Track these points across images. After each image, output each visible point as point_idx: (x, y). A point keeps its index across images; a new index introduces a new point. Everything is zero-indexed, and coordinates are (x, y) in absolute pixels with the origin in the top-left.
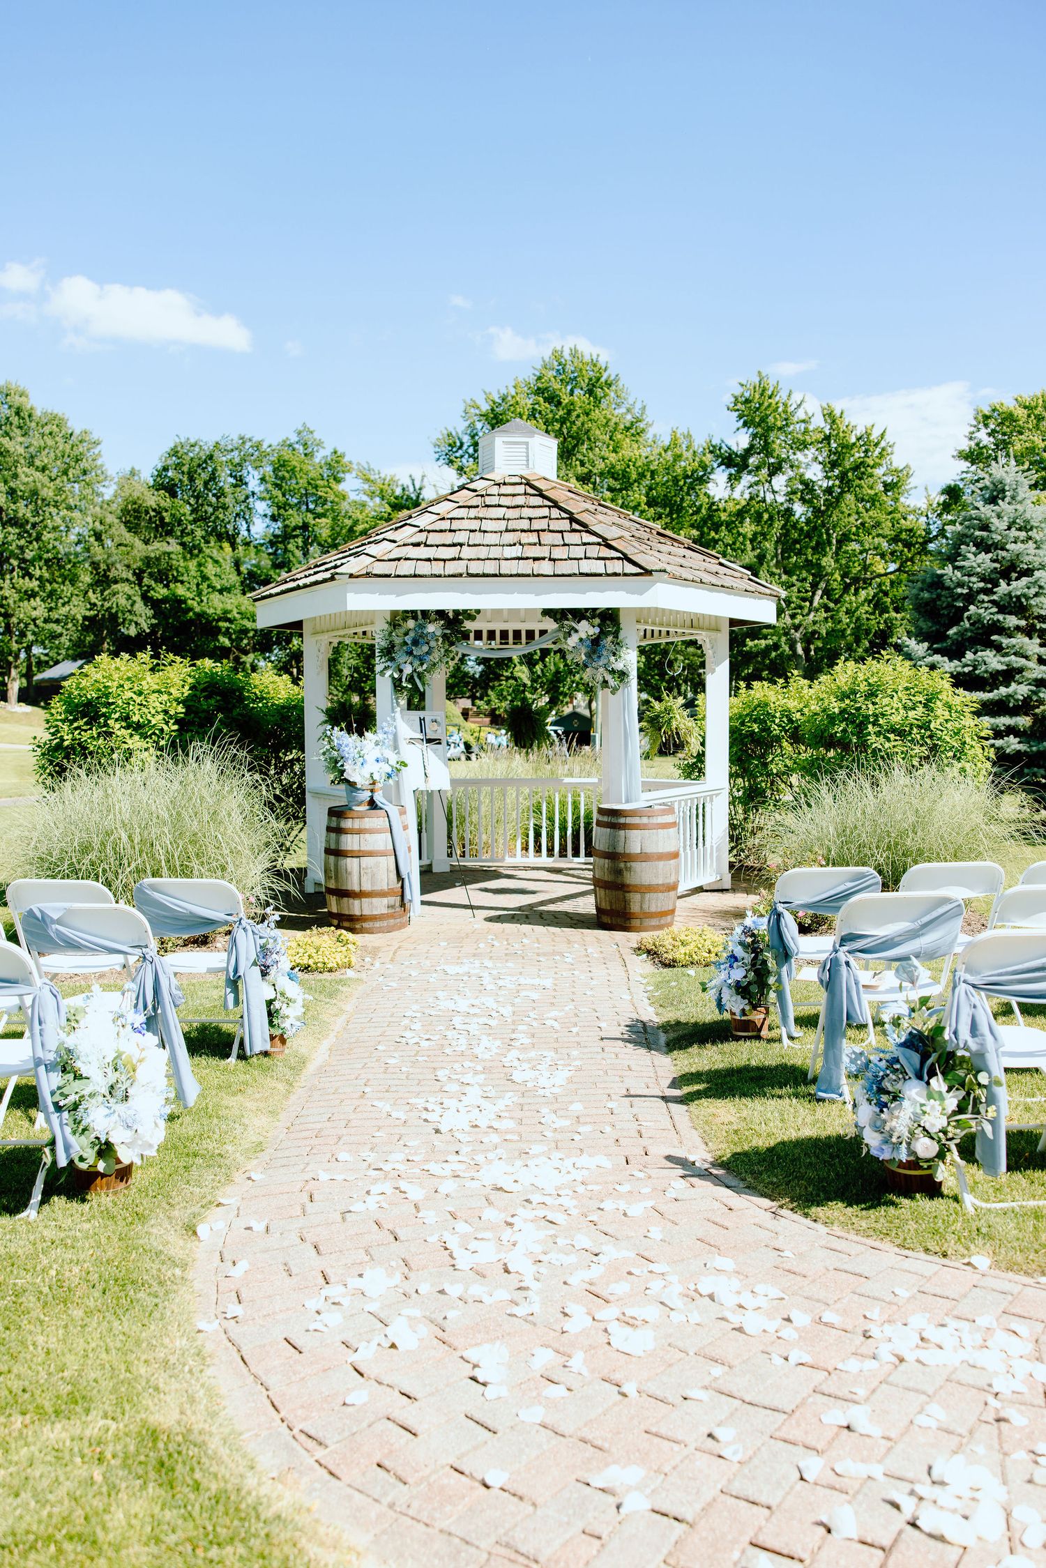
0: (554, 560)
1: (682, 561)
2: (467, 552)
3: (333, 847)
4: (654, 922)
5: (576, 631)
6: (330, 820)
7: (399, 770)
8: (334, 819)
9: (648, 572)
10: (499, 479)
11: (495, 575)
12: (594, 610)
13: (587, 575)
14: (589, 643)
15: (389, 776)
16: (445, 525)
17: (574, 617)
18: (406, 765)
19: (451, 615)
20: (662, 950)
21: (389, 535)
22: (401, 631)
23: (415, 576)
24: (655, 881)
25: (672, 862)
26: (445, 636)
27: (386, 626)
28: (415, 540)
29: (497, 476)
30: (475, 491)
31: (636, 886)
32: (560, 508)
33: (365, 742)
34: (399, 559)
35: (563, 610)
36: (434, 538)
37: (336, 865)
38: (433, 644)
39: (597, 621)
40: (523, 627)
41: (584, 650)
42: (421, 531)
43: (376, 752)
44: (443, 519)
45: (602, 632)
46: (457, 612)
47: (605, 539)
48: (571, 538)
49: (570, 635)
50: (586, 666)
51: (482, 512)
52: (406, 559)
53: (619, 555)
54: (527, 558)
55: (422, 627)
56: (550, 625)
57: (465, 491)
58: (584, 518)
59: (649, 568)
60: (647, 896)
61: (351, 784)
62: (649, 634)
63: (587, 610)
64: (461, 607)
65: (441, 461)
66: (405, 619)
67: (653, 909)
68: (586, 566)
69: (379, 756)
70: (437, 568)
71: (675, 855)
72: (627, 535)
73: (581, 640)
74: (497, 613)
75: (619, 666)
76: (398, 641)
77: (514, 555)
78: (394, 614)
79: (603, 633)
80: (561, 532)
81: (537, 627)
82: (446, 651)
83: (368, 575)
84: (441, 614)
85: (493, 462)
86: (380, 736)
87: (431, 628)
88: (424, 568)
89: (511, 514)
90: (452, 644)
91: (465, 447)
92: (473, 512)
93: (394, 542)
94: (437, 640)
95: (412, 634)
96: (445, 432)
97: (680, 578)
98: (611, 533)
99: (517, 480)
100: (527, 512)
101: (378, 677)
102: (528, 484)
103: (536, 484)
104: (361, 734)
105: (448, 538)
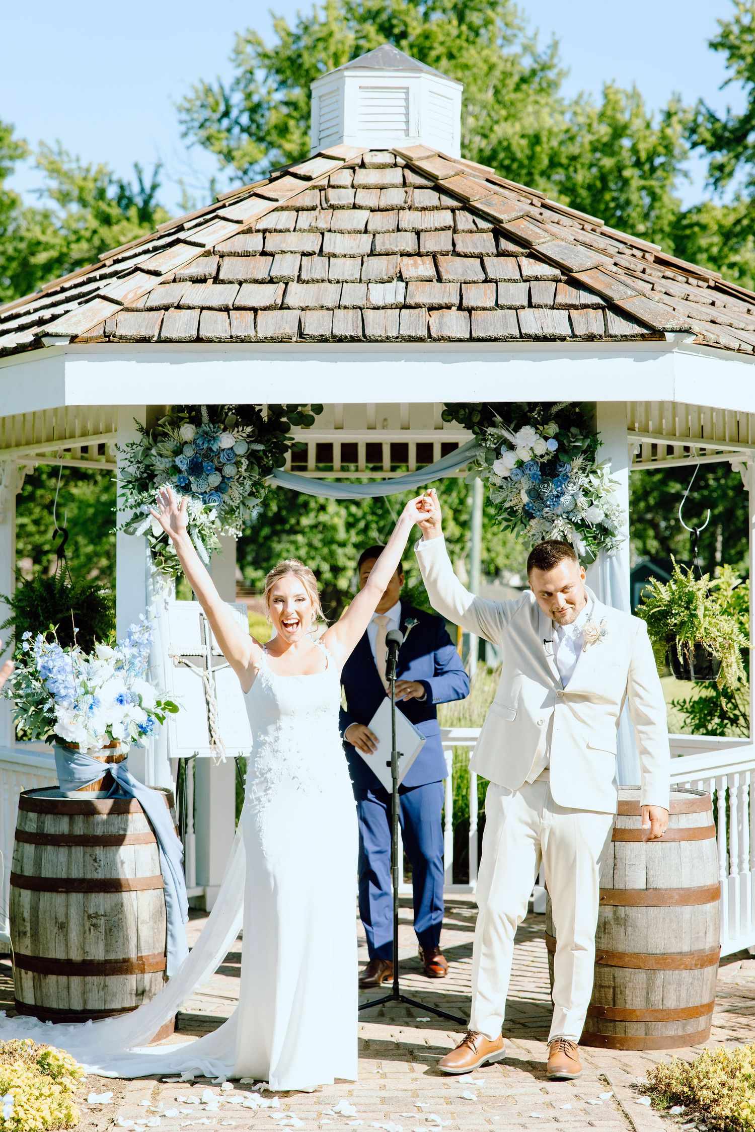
0: (470, 310)
1: (713, 313)
2: (297, 295)
3: (29, 871)
4: (673, 1029)
5: (512, 447)
6: (22, 819)
7: (161, 719)
8: (32, 815)
9: (656, 334)
10: (353, 157)
11: (353, 339)
12: (547, 405)
13: (537, 338)
14: (536, 470)
15: (143, 731)
16: (254, 242)
17: (507, 421)
18: (174, 709)
19: (264, 415)
20: (704, 1095)
21: (144, 261)
22: (167, 447)
23: (199, 340)
24: (674, 948)
25: (709, 907)
26: (253, 456)
27: (138, 437)
28: (196, 270)
29: (350, 150)
30: (308, 178)
31: (637, 955)
32: (475, 211)
33: (95, 663)
34: (166, 308)
35: (485, 405)
36: (231, 268)
37: (35, 909)
38: (229, 470)
39: (552, 428)
40: (412, 438)
41: (525, 484)
42: (207, 254)
43: (117, 686)
44: (249, 231)
45: (561, 449)
46: (275, 410)
47: (565, 270)
48: (500, 268)
49: (498, 455)
50: (531, 517)
51: (323, 220)
52: (179, 307)
53: (597, 300)
54: (418, 306)
55: (210, 437)
56: (461, 435)
57: (288, 179)
58: (523, 229)
59: (659, 325)
60: (660, 976)
61: (68, 748)
62: (647, 452)
63: (532, 406)
64: (284, 399)
65: (191, 138)
66: (176, 423)
67: (671, 1003)
68: (532, 322)
69: (123, 690)
70: (242, 324)
71: (713, 894)
72: (608, 262)
73: (520, 464)
74: (355, 411)
75: (595, 516)
76: (161, 465)
77: (390, 300)
78: (155, 412)
79: (565, 451)
80: (480, 257)
81: (437, 438)
82: (255, 484)
83: (108, 338)
84: (247, 413)
85: (340, 125)
86: (126, 651)
87: (226, 440)
88: (215, 325)
89: (378, 221)
90: (266, 471)
91: (234, 113)
92: (305, 219)
93: (157, 274)
94: (238, 464)
95: (189, 452)
96: (200, 87)
97: (716, 346)
98: (578, 259)
99: (388, 158)
100: (409, 219)
101: (120, 534)
102: (409, 166)
103: (426, 165)
104: (88, 648)
105: (260, 268)
